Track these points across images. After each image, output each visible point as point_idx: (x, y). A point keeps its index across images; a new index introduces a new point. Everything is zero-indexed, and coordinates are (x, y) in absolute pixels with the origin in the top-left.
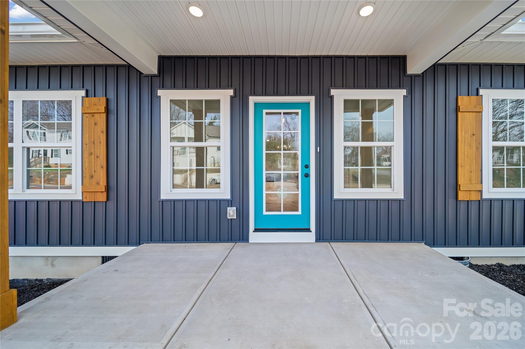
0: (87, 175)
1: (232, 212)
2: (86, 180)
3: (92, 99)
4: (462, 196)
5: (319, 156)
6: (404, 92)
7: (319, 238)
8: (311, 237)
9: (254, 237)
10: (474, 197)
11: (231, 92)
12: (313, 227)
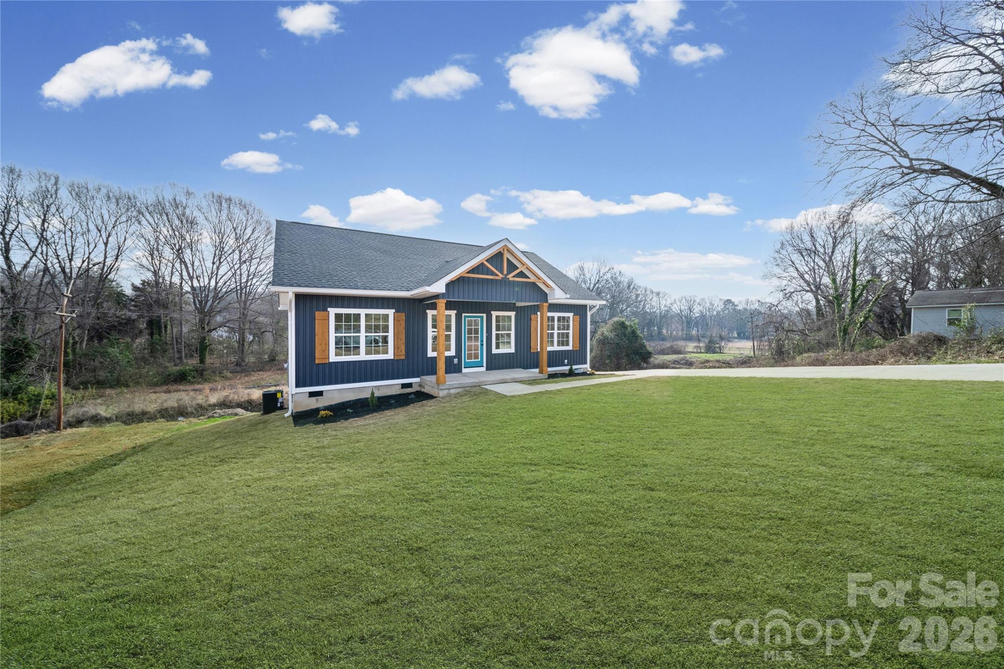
0: (396, 347)
1: (456, 361)
2: (396, 350)
3: (399, 314)
4: (532, 351)
5: (487, 337)
6: (515, 313)
7: (487, 369)
8: (484, 369)
9: (464, 370)
10: (535, 351)
11: (455, 312)
12: (485, 365)
